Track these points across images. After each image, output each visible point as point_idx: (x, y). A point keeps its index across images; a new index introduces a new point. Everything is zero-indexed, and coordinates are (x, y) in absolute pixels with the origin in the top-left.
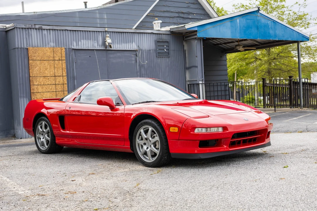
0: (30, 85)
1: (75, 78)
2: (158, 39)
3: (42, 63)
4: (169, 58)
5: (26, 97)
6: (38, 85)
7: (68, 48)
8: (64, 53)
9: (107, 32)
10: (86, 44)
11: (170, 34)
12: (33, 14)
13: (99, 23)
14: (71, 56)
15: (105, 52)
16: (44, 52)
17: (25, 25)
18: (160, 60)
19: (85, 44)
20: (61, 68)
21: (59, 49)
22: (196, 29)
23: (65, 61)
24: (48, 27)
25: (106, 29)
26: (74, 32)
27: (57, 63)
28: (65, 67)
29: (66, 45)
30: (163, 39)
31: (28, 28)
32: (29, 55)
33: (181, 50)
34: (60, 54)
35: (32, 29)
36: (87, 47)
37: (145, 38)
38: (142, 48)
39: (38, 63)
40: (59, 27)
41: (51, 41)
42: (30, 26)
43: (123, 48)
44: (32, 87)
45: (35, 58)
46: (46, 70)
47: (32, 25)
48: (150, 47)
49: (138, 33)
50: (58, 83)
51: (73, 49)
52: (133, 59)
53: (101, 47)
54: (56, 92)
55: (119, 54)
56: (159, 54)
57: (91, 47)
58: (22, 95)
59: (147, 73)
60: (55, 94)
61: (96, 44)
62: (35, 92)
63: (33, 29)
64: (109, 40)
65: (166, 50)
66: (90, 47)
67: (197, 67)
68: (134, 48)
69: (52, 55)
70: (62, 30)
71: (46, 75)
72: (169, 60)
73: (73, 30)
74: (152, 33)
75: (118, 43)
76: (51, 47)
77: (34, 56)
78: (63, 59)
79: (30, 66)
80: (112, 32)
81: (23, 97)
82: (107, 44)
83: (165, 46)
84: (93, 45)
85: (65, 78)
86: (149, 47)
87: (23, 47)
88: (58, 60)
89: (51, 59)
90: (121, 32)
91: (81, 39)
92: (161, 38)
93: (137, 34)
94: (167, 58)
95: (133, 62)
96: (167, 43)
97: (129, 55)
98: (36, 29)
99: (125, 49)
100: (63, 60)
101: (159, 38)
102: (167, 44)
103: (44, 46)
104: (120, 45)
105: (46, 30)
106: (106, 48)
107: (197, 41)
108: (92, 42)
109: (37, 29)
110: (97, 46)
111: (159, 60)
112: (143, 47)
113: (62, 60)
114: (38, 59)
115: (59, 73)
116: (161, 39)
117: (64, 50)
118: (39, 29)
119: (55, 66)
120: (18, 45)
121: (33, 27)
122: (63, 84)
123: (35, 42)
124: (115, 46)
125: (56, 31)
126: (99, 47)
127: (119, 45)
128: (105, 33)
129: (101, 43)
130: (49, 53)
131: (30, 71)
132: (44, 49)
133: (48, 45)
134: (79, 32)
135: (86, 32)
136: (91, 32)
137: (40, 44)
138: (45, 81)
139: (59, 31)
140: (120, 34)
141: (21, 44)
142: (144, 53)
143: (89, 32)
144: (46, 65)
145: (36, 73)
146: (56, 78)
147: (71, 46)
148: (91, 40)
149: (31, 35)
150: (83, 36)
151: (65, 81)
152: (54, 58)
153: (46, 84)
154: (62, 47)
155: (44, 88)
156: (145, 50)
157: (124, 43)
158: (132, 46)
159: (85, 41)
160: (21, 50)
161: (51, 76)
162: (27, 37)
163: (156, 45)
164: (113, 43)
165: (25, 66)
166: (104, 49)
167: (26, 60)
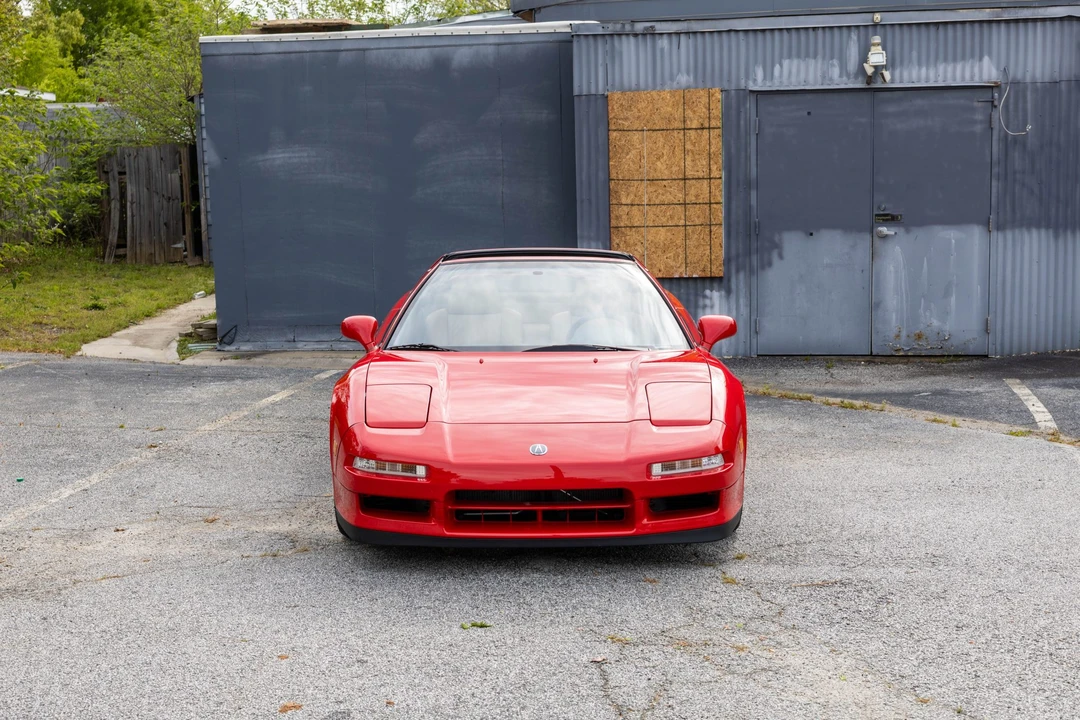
0: (610, 205)
1: (753, 184)
3: (648, 140)
5: (598, 239)
6: (632, 205)
7: (733, 87)
8: (720, 106)
10: (798, 71)
14: (742, 114)
15: (866, 97)
16: (656, 106)
17: (605, 25)
19: (796, 73)
20: (705, 154)
21: (702, 92)
23: (718, 132)
24: (674, 27)
25: (877, 17)
26: (760, 35)
27: (692, 138)
28: (722, 151)
29: (729, 81)
31: (612, 35)
32: (610, 116)
34: (704, 110)
35: (624, 37)
36: (803, 83)
37: (1037, 36)
38: (1019, 76)
39: (635, 138)
40: (710, 22)
41: (679, 70)
42: (618, 27)
43: (940, 79)
44: (616, 211)
45: (627, 124)
46: (658, 159)
47: (623, 25)
48: (1057, 69)
49: (1007, 22)
50: (694, 198)
51: (751, 91)
52: (979, 117)
53: (852, 80)
54: (685, 226)
55: (919, 102)
57: (815, 83)
58: (585, 234)
59: (1038, 166)
60: (682, 235)
61: (836, 72)
62: (622, 224)
63: (627, 35)
64: (877, 57)
66: (811, 82)
68: (985, 77)
69: (678, 114)
70: (720, 32)
71: (657, 175)
73: (755, 31)
74: (1070, 18)
75: (920, 65)
76: (680, 88)
77: (626, 119)
78: (714, 123)
79: (610, 148)
80: (901, 25)
81: (590, 238)
82: (870, 71)
84: (824, 73)
85: (718, 186)
86: (1053, 72)
87: (593, 92)
88: (696, 129)
89: (677, 124)
90: (937, 24)
91: (781, 57)
93: (1003, 26)
95: (978, 128)
97: (962, 101)
98: (636, 35)
99: (950, 83)
100: (714, 128)
103: (658, 88)
104: (927, 69)
106: (868, 84)
108: (823, 64)
110: (841, 76)
112: (1025, 71)
113: (709, 128)
114: (635, 128)
115: (696, 167)
117: (719, 96)
118: (644, 35)
119: (689, 146)
120: (580, 86)
121: (628, 28)
122: (710, 203)
123: (629, 74)
124: (910, 75)
125: (699, 36)
126: (845, 78)
127: (924, 70)
128: (870, 30)
129: (852, 65)
130: (669, 109)
131: (611, 163)
132: (656, 97)
133: (669, 82)
134: (777, 33)
135: (802, 32)
136: (820, 32)
137: (646, 81)
138: (655, 194)
139: (707, 34)
140: (932, 29)
141: (589, 83)
142: (1029, 94)
143: (811, 31)
144: (660, 144)
145: (629, 170)
146: (687, 185)
147: (746, 82)
148: (819, 57)
149: (621, 53)
150: (790, 48)
151: (717, 193)
152: (684, 121)
153: (657, 202)
154: (714, 86)
155: (650, 213)
156: (1034, 83)
157: (946, 60)
158: (976, 70)
159: (795, 61)
160: (589, 101)
161: (674, 177)
162: (609, 62)
164: (902, 64)
165: (597, 147)
166: (865, 86)
167: (602, 129)
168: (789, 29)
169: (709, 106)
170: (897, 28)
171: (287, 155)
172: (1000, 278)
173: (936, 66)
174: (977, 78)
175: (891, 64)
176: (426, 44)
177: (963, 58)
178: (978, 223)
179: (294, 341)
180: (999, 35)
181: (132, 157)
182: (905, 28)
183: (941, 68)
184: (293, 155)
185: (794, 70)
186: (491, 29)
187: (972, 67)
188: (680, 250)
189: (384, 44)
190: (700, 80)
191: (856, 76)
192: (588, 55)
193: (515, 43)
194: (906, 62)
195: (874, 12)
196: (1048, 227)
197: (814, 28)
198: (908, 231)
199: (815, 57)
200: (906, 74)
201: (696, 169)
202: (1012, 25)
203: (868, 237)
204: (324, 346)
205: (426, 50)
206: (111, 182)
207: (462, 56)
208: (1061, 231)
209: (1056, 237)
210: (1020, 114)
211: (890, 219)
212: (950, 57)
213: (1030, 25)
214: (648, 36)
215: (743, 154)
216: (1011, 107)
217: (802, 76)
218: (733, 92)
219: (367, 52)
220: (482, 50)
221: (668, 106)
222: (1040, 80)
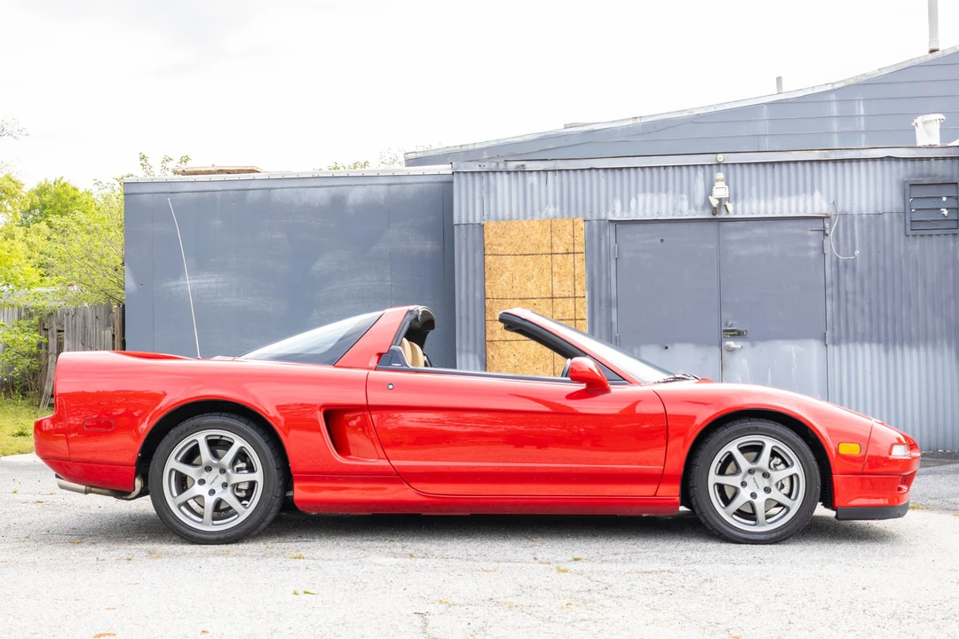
0: (485, 321)
1: (614, 303)
2: (912, 176)
3: (520, 263)
5: (475, 352)
7: (595, 218)
8: (583, 233)
9: (721, 166)
10: (652, 205)
12: (631, 122)
13: (837, 132)
14: (603, 242)
15: (712, 226)
16: (527, 234)
17: (481, 164)
18: (918, 245)
19: (650, 205)
20: (570, 276)
21: (567, 222)
23: (582, 256)
24: (542, 166)
25: (721, 158)
26: (617, 172)
27: (559, 261)
28: (585, 273)
29: (591, 212)
30: (935, 175)
31: (487, 172)
32: (486, 243)
34: (569, 237)
35: (498, 174)
36: (656, 214)
37: (861, 174)
38: (847, 209)
39: (508, 261)
40: (574, 161)
41: (547, 203)
42: (493, 166)
43: (777, 211)
44: (490, 327)
45: (501, 249)
46: (529, 280)
47: (498, 164)
48: (880, 199)
50: (561, 315)
51: (611, 221)
52: (813, 244)
53: (699, 211)
55: (760, 231)
56: (917, 227)
57: (668, 214)
58: (464, 347)
59: (867, 288)
61: (685, 204)
62: (496, 339)
63: (501, 172)
64: (721, 191)
65: (945, 212)
66: (664, 214)
68: (817, 209)
69: (546, 241)
70: (582, 170)
71: (528, 295)
72: (957, 243)
73: (613, 169)
74: (889, 158)
75: (759, 198)
76: (548, 218)
77: (500, 245)
78: (578, 249)
79: (486, 270)
80: (743, 164)
81: (468, 351)
82: (715, 203)
83: (944, 199)
84: (674, 205)
85: (583, 304)
86: (876, 205)
87: (471, 221)
88: (562, 254)
89: (545, 250)
90: (772, 163)
91: (637, 192)
92: (925, 172)
93: (831, 165)
94: (950, 239)
95: (813, 254)
96: (954, 186)
97: (797, 230)
98: (509, 172)
99: (786, 214)
100: (578, 253)
101: (917, 172)
102: (951, 191)
103: (529, 217)
104: (766, 202)
105: (534, 173)
106: (714, 215)
108: (673, 198)
109: (512, 173)
110: (689, 208)
111: (916, 246)
112: (852, 204)
113: (574, 253)
114: (508, 253)
115: (563, 287)
116: (929, 175)
117: (582, 225)
118: (516, 172)
119: (556, 269)
120: (460, 217)
121: (502, 166)
122: (576, 320)
123: (503, 206)
124: (751, 207)
125: (564, 173)
126: (693, 211)
127: (762, 203)
128: (715, 167)
129: (700, 199)
130: (538, 236)
131: (486, 284)
132: (526, 226)
133: (538, 213)
134: (632, 170)
135: (655, 170)
136: (670, 169)
137: (518, 211)
139: (571, 172)
140: (769, 168)
141: (467, 214)
142: (856, 224)
143: (662, 169)
144: (530, 267)
145: (503, 290)
146: (555, 303)
147: (606, 213)
148: (670, 192)
149: (496, 188)
150: (644, 184)
151: (582, 311)
152: (552, 247)
154: (577, 216)
156: (860, 214)
157: (781, 194)
158: (809, 203)
159: (649, 196)
160: (467, 229)
161: (543, 296)
162: (485, 195)
163: (907, 197)
164: (743, 197)
165: (475, 270)
166: (711, 216)
167: (478, 254)
168: (643, 168)
169: (574, 234)
170: (738, 167)
171: (197, 281)
172: (837, 388)
173: (773, 199)
174: (810, 210)
175: (734, 197)
176: (324, 184)
177: (797, 193)
178: (816, 338)
180: (828, 172)
181: (70, 316)
182: (745, 166)
183: (778, 200)
185: (648, 203)
186: (382, 171)
187: (805, 201)
188: (548, 362)
189: (286, 184)
190: (565, 210)
191: (703, 207)
192: (467, 188)
193: (403, 184)
194: (746, 197)
195: (717, 153)
196: (879, 342)
197: (665, 167)
198: (753, 346)
200: (746, 206)
201: (562, 289)
202: (839, 165)
203: (717, 350)
205: (324, 189)
206: (50, 338)
207: (356, 195)
208: (890, 346)
209: (887, 351)
210: (849, 242)
211: (737, 334)
212: (785, 193)
213: (854, 164)
214: (520, 173)
215: (604, 276)
216: (841, 230)
217: (656, 209)
218: (595, 222)
219: (272, 191)
220: (375, 189)
221: (537, 233)
222: (865, 212)
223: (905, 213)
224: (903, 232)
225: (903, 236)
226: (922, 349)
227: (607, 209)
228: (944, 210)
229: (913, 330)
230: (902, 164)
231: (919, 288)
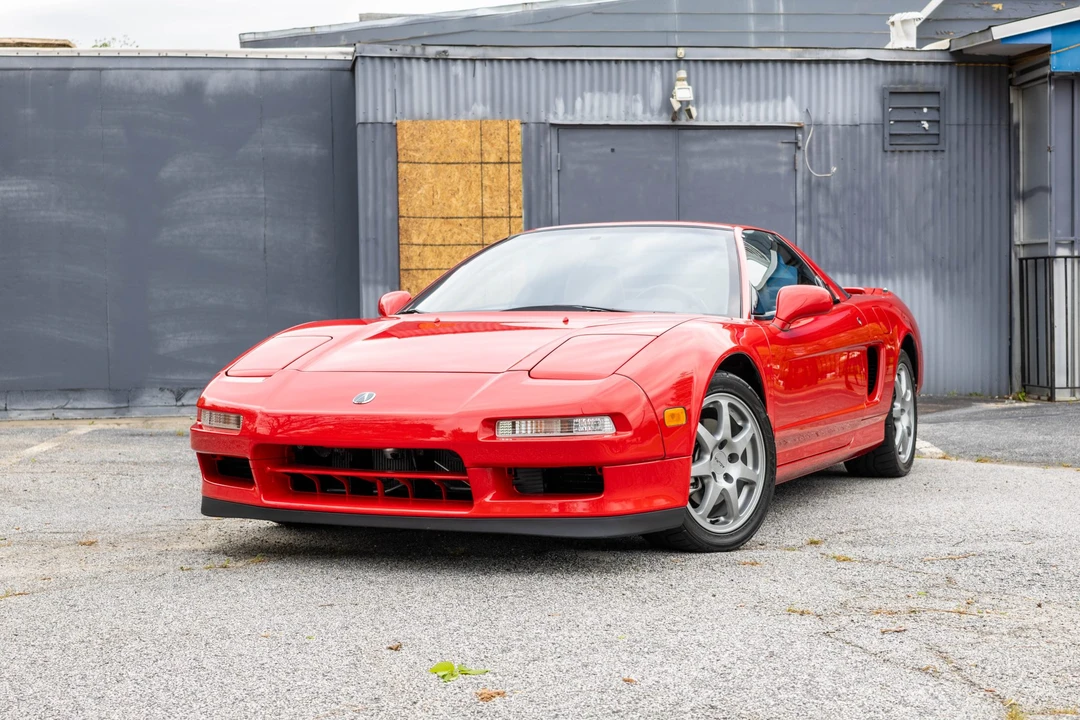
0: (399, 244)
2: (893, 83)
3: (442, 174)
4: (940, 155)
5: (385, 284)
6: (424, 245)
7: (533, 120)
8: (520, 139)
9: (682, 63)
10: (601, 106)
11: (950, 64)
12: (519, 10)
13: (754, 33)
14: (543, 149)
15: (670, 134)
16: (451, 137)
17: (393, 47)
18: (896, 163)
19: (598, 107)
20: (505, 191)
21: (500, 124)
22: (1046, 39)
23: (518, 167)
24: (469, 53)
25: (681, 52)
26: (560, 65)
27: (490, 173)
28: (522, 188)
29: (529, 113)
30: (917, 83)
31: (400, 58)
32: (400, 147)
33: (995, 122)
34: (503, 143)
35: (414, 61)
36: (606, 118)
37: (838, 79)
38: (822, 118)
39: (427, 171)
40: (507, 49)
41: (475, 100)
42: (407, 51)
43: (744, 118)
44: (405, 252)
45: (418, 156)
46: (453, 195)
47: (414, 48)
48: (857, 111)
49: (809, 62)
50: (492, 239)
51: (552, 125)
52: (784, 158)
53: (656, 116)
55: (725, 141)
56: (897, 141)
57: (619, 118)
58: (371, 277)
59: (841, 210)
61: (639, 107)
62: (413, 267)
64: (683, 92)
65: (926, 125)
66: (614, 117)
67: (1047, 190)
68: (788, 119)
69: (475, 147)
70: (518, 60)
71: (452, 212)
72: (938, 161)
73: (555, 61)
74: (869, 61)
75: (723, 103)
76: (475, 118)
77: (417, 150)
78: (513, 158)
79: (400, 182)
80: (704, 61)
81: (376, 283)
82: (676, 106)
83: (925, 110)
84: (627, 108)
85: (519, 225)
86: (853, 114)
87: (380, 119)
88: (495, 163)
89: (472, 158)
90: (740, 62)
91: (583, 90)
92: (906, 78)
93: (804, 66)
94: (930, 156)
95: (783, 170)
96: (936, 96)
97: (766, 142)
98: (427, 60)
99: (754, 122)
100: (514, 163)
101: (898, 77)
102: (933, 102)
103: (453, 118)
104: (731, 108)
105: (459, 62)
106: (673, 120)
107: (1053, 88)
108: (626, 99)
109: (432, 61)
110: (644, 112)
111: (894, 163)
112: (827, 113)
113: (509, 163)
114: (427, 161)
115: (495, 204)
116: (909, 82)
117: (519, 128)
118: (436, 60)
119: (486, 182)
120: (366, 113)
121: (418, 52)
123: (421, 102)
124: (714, 113)
125: (496, 63)
126: (648, 115)
127: (728, 108)
128: (674, 65)
129: (656, 100)
130: (465, 141)
131: (400, 199)
132: (451, 127)
133: (463, 112)
134: (578, 64)
135: (605, 65)
136: (623, 65)
137: (439, 109)
138: (450, 234)
139: (505, 63)
140: (735, 67)
141: (375, 110)
142: (831, 136)
143: (613, 63)
144: (455, 178)
145: (421, 206)
146: (485, 224)
147: (546, 115)
148: (623, 91)
149: (411, 80)
150: (592, 80)
152: (482, 154)
153: (452, 242)
154: (512, 118)
155: (444, 254)
156: (836, 125)
157: (749, 99)
158: (779, 110)
159: (597, 96)
160: (375, 131)
161: (471, 215)
162: (397, 87)
163: (886, 106)
164: (706, 101)
165: (384, 181)
166: (669, 122)
167: (390, 161)
168: (590, 61)
169: (507, 138)
170: (700, 65)
173: (740, 106)
174: (780, 119)
175: (697, 100)
176: (176, 66)
177: (767, 98)
179: (6, 410)
180: (801, 75)
182: (708, 64)
183: (745, 106)
184: (9, 189)
185: (596, 104)
186: (252, 53)
187: (775, 107)
189: (123, 64)
190: (497, 110)
191: (660, 113)
192: (374, 78)
193: (281, 69)
194: (710, 101)
195: (677, 47)
196: (852, 273)
197: (617, 61)
199: (618, 91)
200: (710, 113)
201: (494, 206)
202: (813, 66)
204: (44, 415)
205: (175, 72)
207: (217, 82)
208: (865, 277)
210: (823, 156)
212: (753, 97)
213: (831, 66)
214: (441, 61)
215: (544, 192)
216: (814, 149)
217: (605, 112)
218: (533, 126)
219: (103, 72)
220: (244, 75)
221: (463, 137)
222: (840, 123)
223: (883, 125)
224: (880, 145)
225: (880, 149)
226: (898, 281)
227: (547, 110)
228: (925, 122)
229: (889, 258)
230: (881, 68)
231: (897, 211)
